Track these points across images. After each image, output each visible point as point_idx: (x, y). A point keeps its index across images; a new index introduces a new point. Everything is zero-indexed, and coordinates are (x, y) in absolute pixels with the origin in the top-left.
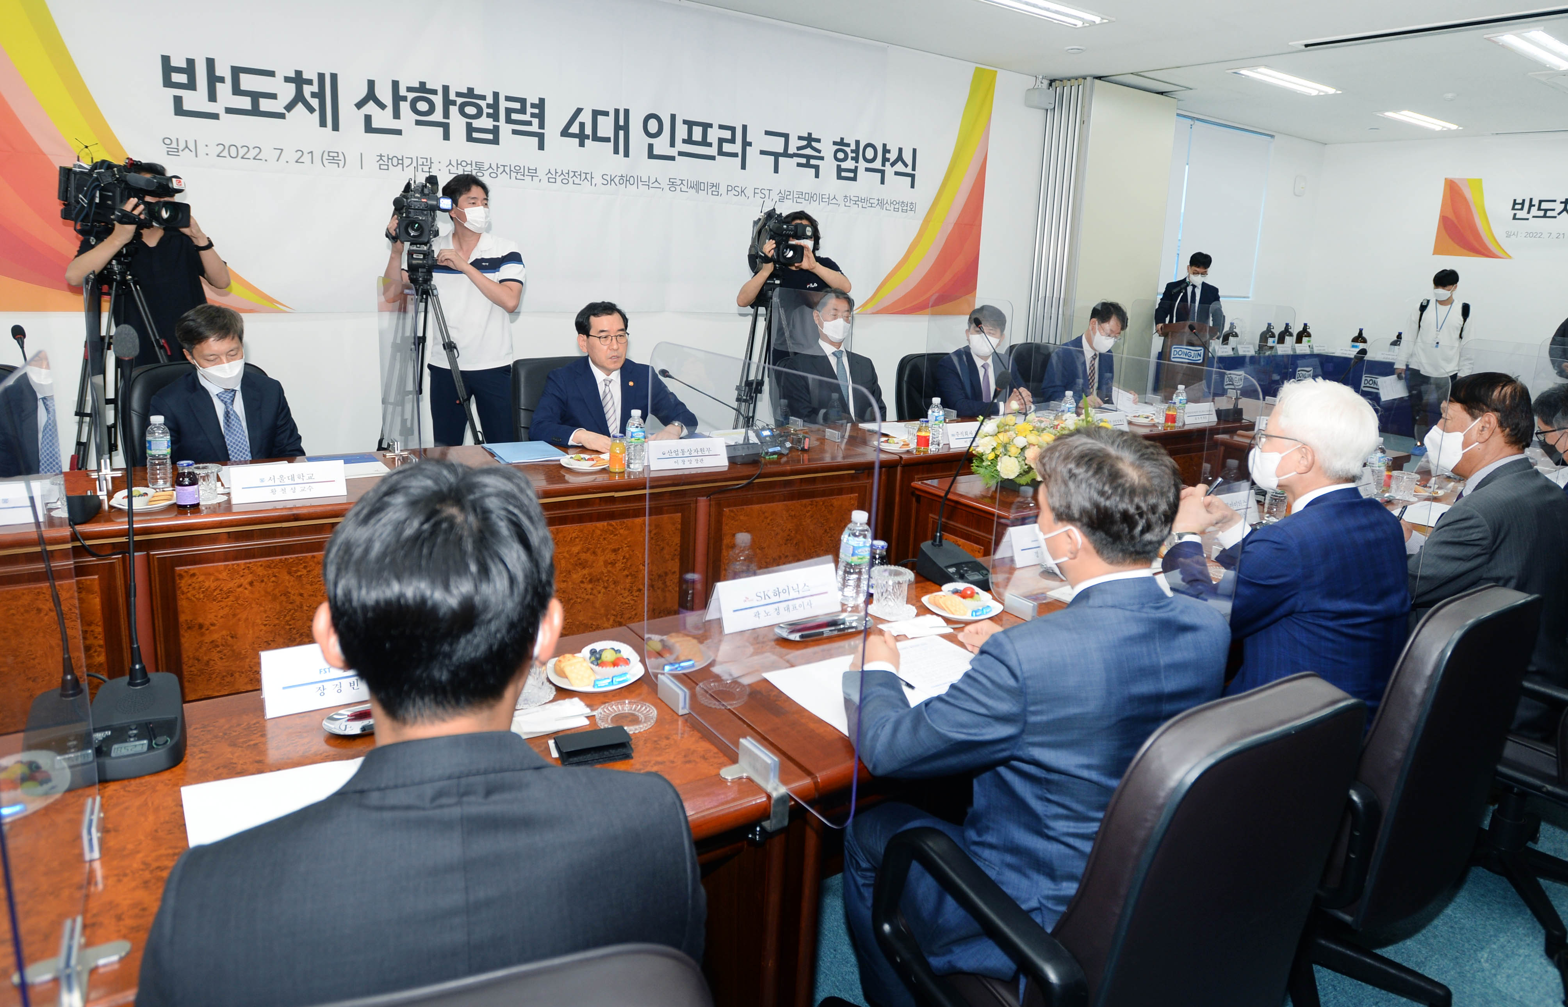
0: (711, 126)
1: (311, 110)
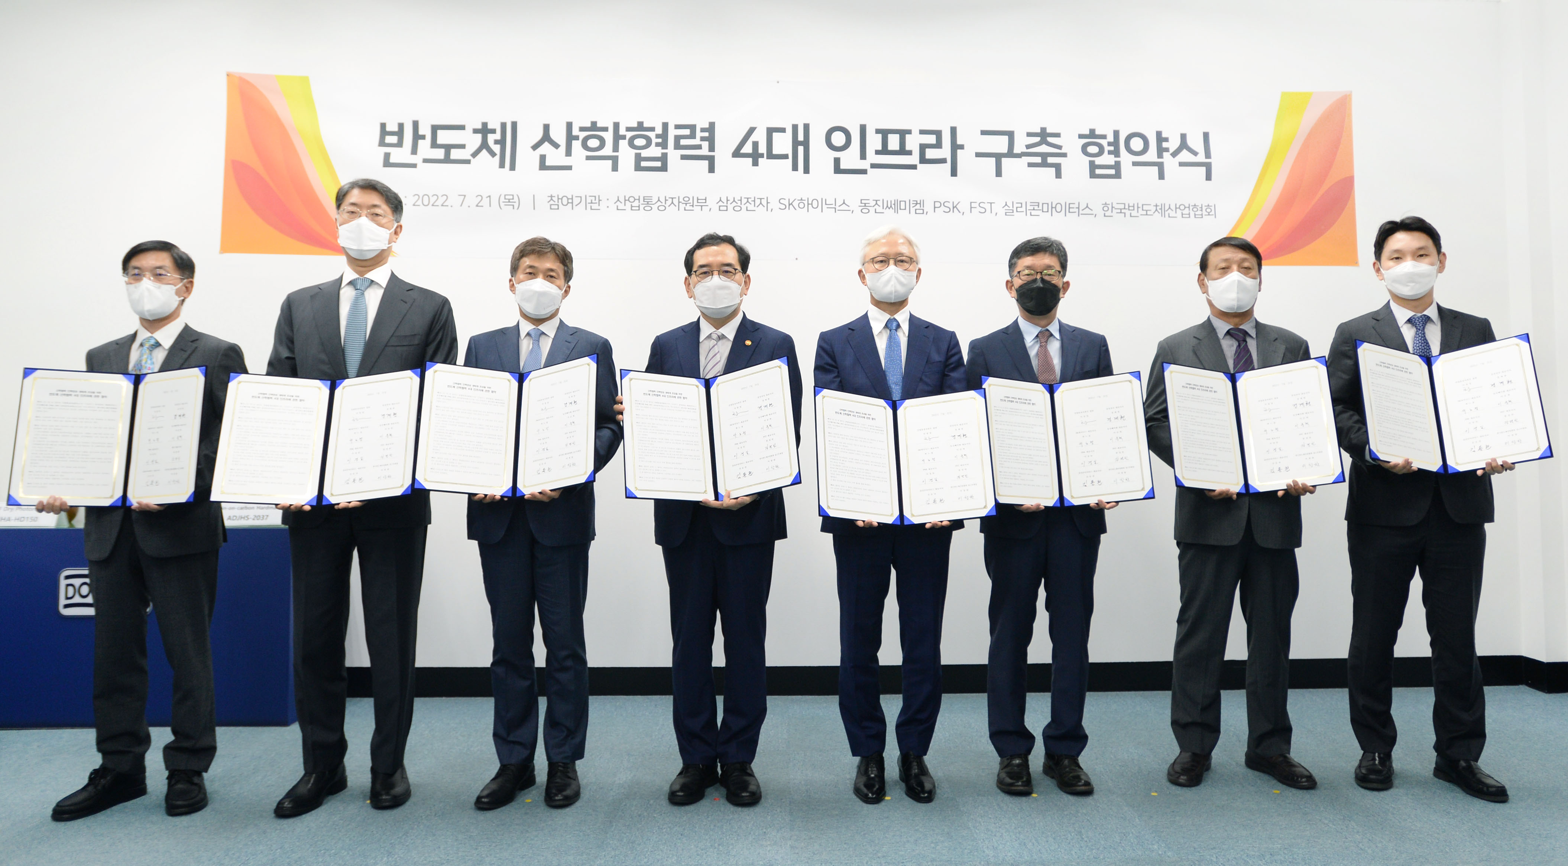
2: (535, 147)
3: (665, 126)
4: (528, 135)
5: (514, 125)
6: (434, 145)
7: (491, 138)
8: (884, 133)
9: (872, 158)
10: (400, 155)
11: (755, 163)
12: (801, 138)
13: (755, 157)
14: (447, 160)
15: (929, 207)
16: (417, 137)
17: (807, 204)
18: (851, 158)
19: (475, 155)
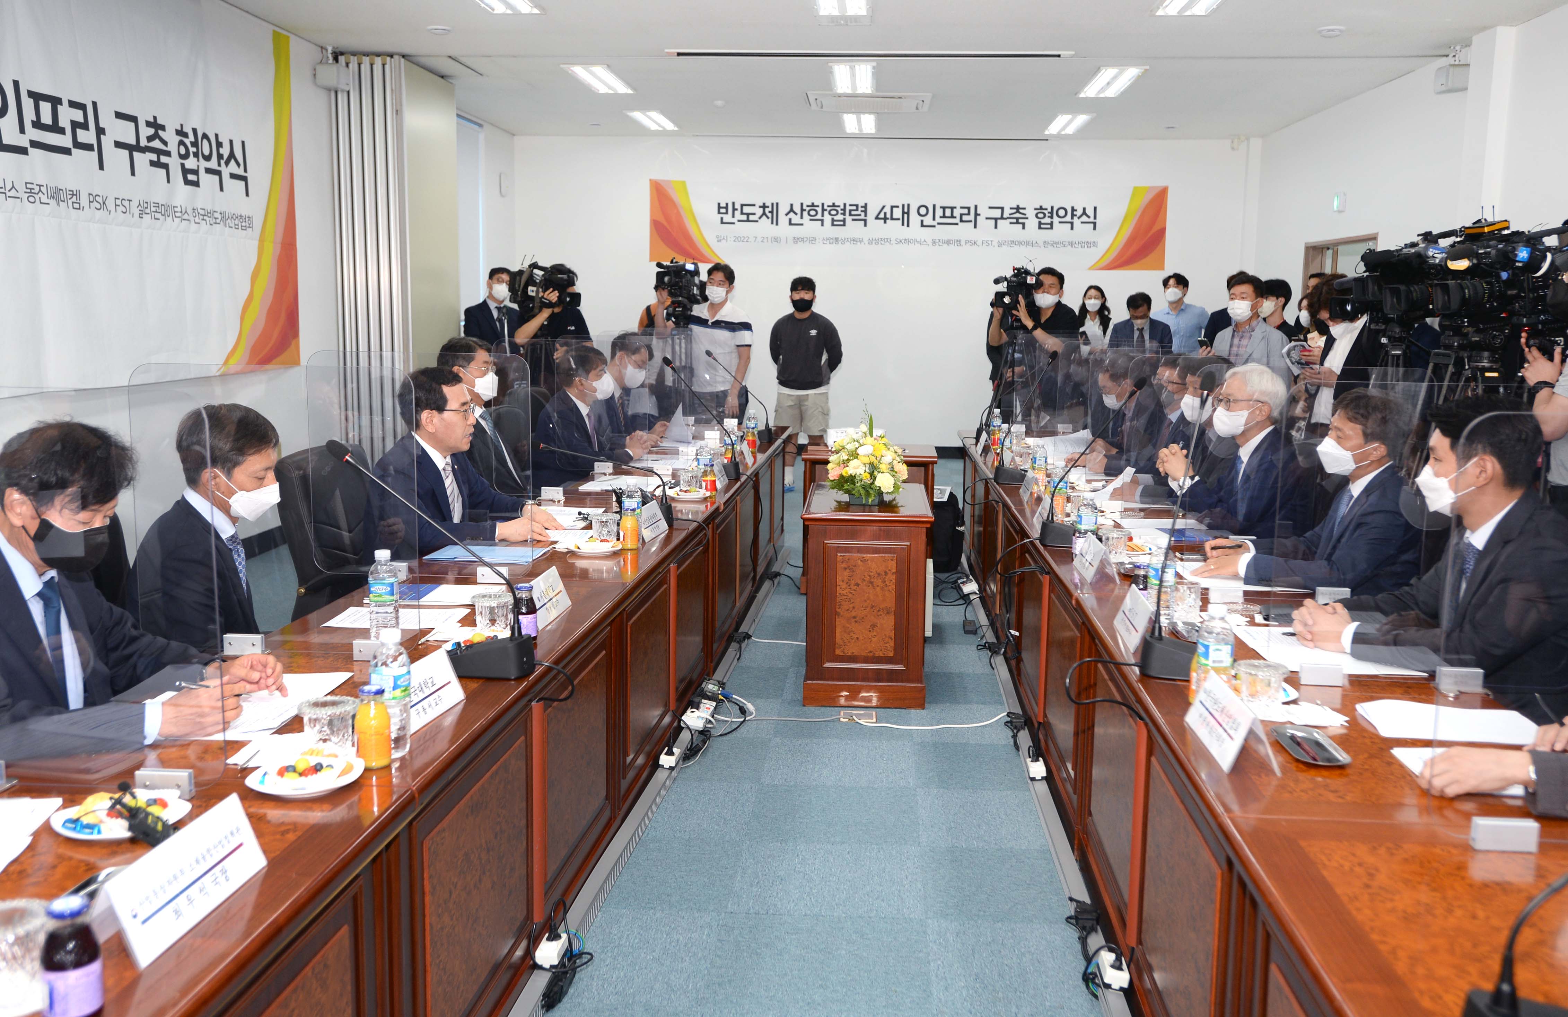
2: (787, 215)
3: (845, 205)
4: (783, 209)
5: (777, 204)
6: (742, 213)
7: (767, 210)
8: (944, 208)
9: (938, 220)
10: (728, 218)
11: (885, 222)
12: (906, 210)
13: (885, 219)
14: (748, 220)
15: (963, 243)
16: (734, 209)
17: (908, 241)
18: (928, 220)
19: (760, 218)
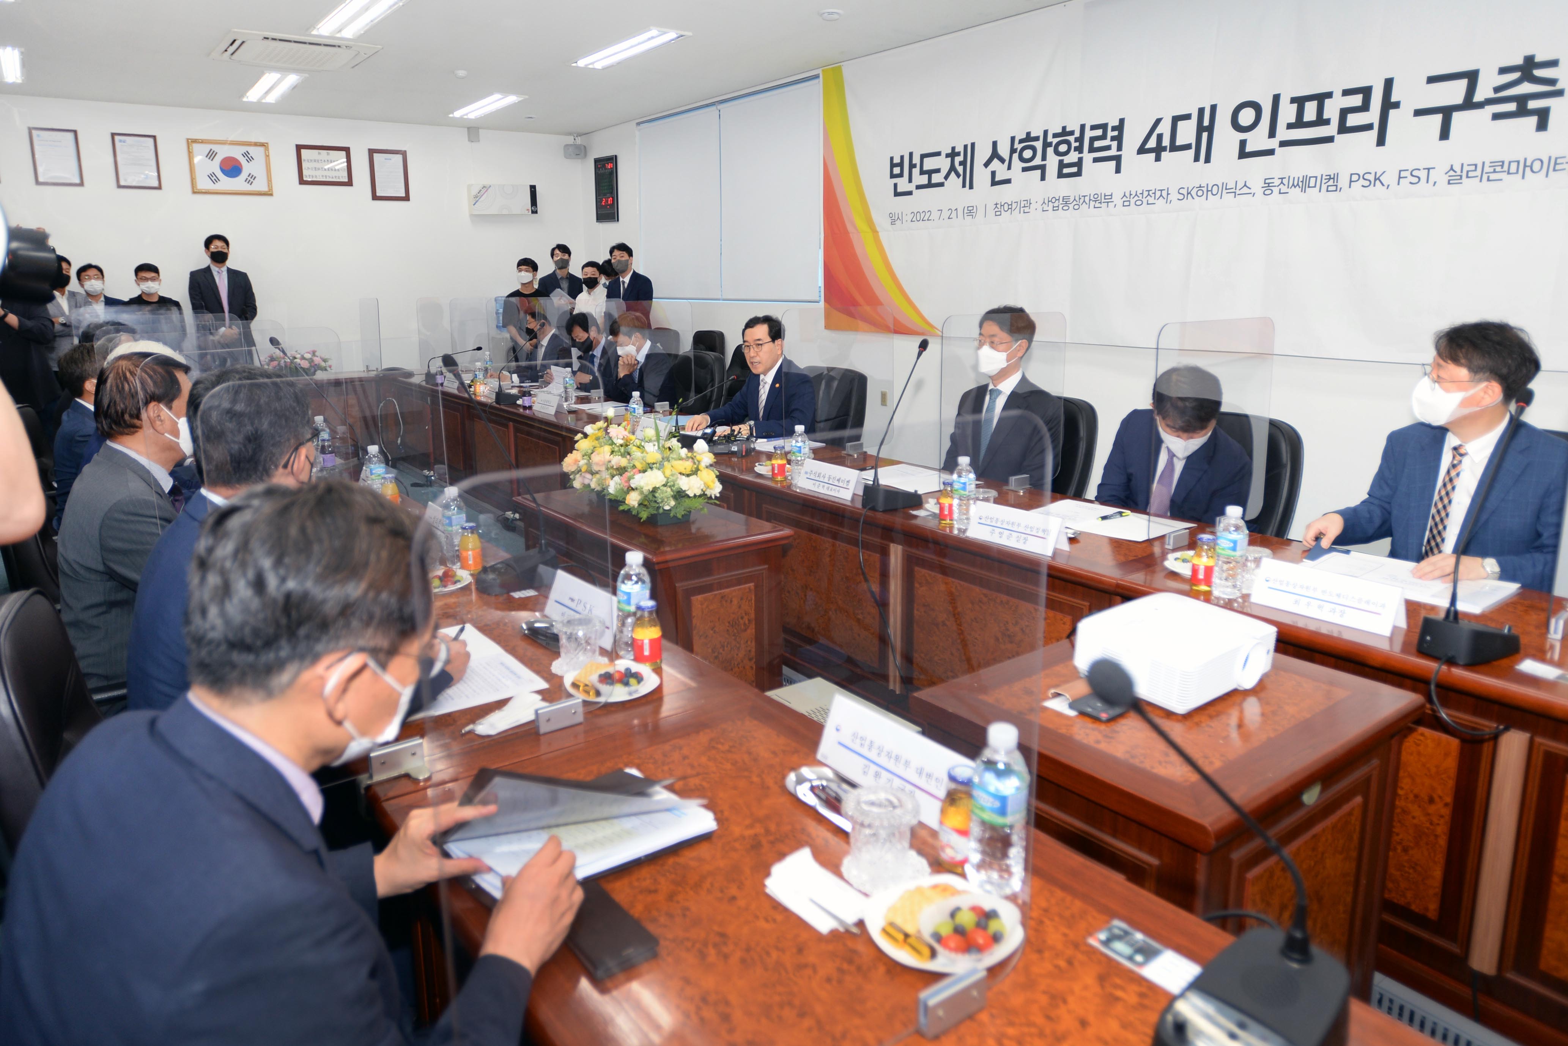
0: (1329, 95)
1: (958, 175)
